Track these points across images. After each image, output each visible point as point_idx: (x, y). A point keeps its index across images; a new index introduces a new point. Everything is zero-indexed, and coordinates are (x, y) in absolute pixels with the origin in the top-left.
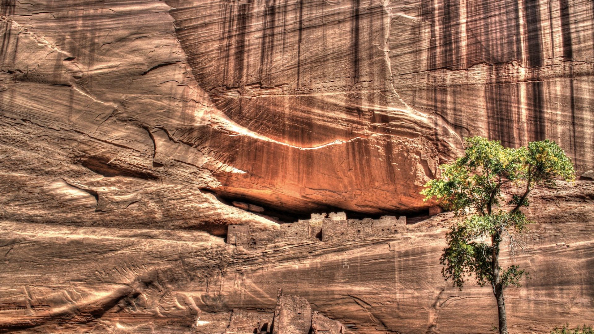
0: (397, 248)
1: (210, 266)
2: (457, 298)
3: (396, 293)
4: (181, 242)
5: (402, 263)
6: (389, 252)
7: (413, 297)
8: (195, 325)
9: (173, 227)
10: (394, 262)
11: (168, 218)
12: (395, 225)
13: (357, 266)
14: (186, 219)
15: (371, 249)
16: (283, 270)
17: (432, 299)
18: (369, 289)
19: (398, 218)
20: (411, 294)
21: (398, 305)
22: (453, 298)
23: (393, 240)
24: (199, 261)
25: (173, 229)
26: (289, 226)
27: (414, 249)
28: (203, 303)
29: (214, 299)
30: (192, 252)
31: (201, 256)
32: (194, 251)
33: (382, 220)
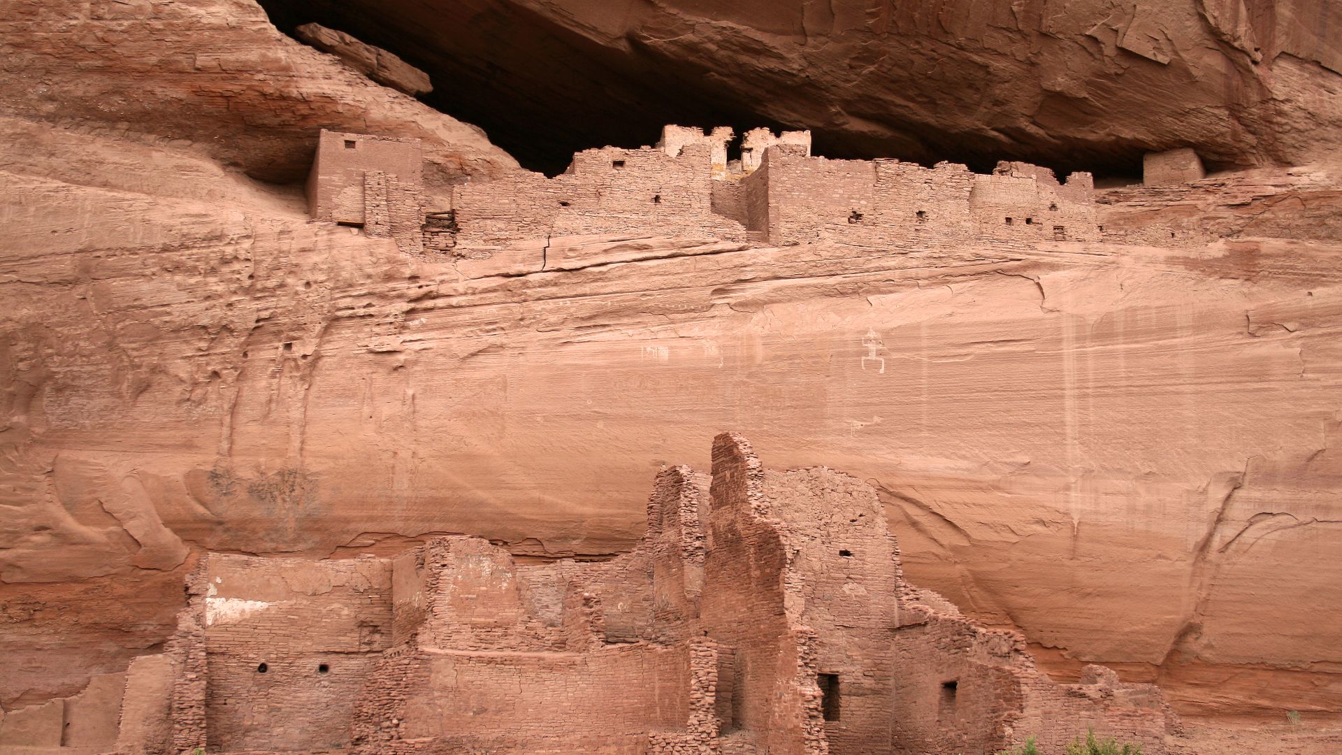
0: (1069, 303)
1: (238, 324)
2: (1283, 519)
3: (1067, 488)
4: (90, 190)
5: (1091, 364)
6: (1040, 314)
7: (1132, 510)
8: (199, 618)
9: (50, 107)
10: (1058, 358)
11: (28, 56)
12: (1053, 207)
13: (918, 364)
14: (125, 71)
15: (969, 297)
16: (600, 361)
17: (1199, 520)
18: (964, 464)
19: (1061, 178)
20: (1127, 494)
21: (1075, 537)
22: (1270, 521)
23: (1053, 267)
24: (184, 296)
25: (52, 118)
26: (619, 164)
27: (1134, 309)
28: (200, 510)
29: (258, 492)
30: (150, 249)
31: (192, 271)
32: (159, 241)
33: (1005, 179)
